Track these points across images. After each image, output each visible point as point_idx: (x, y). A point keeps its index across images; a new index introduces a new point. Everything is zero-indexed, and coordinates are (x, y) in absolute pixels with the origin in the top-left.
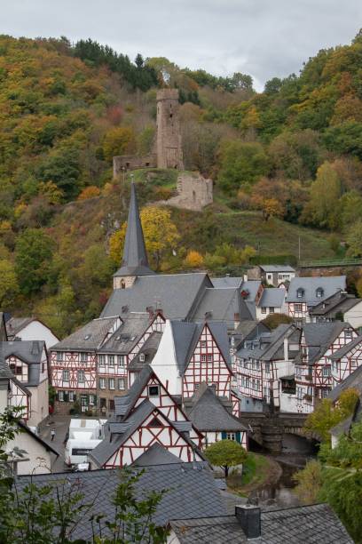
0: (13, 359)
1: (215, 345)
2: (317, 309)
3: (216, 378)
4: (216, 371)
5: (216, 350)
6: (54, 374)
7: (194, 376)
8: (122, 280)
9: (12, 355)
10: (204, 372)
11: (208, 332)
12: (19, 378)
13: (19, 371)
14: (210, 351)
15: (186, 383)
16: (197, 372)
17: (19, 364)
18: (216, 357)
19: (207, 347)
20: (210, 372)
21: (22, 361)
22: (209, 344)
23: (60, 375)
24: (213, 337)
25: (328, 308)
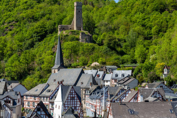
0: (7, 98)
1: (75, 94)
2: (120, 82)
3: (75, 105)
4: (76, 103)
5: (76, 96)
6: (25, 103)
7: (68, 104)
8: (55, 70)
9: (7, 96)
10: (71, 103)
11: (73, 90)
12: (9, 104)
13: (10, 102)
14: (74, 96)
15: (65, 107)
16: (69, 103)
17: (10, 99)
18: (76, 98)
19: (72, 95)
20: (73, 103)
21: (11, 98)
22: (73, 94)
23: (27, 104)
24: (75, 91)
25: (124, 81)
